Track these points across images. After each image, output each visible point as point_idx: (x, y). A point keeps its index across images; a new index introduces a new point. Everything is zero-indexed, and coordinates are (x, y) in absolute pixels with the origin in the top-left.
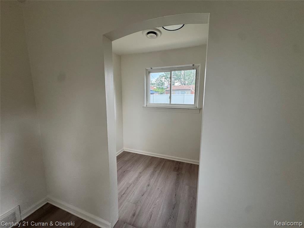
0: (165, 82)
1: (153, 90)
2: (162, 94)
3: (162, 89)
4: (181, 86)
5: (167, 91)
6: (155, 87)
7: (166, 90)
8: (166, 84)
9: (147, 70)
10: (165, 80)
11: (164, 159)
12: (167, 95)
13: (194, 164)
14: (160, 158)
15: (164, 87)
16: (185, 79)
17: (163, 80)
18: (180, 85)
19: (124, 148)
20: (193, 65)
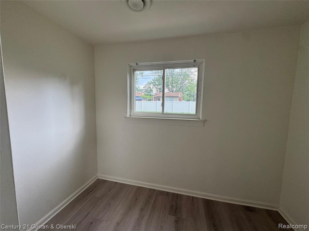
0: (153, 89)
1: (140, 96)
2: (151, 101)
3: (150, 95)
4: (170, 93)
5: (156, 97)
6: (143, 94)
7: (154, 96)
8: (154, 90)
9: (131, 66)
10: (153, 87)
11: (154, 190)
12: (156, 101)
13: (197, 198)
14: (150, 189)
15: (152, 94)
16: (173, 87)
17: (151, 86)
18: (168, 92)
19: (99, 174)
20: (195, 61)
